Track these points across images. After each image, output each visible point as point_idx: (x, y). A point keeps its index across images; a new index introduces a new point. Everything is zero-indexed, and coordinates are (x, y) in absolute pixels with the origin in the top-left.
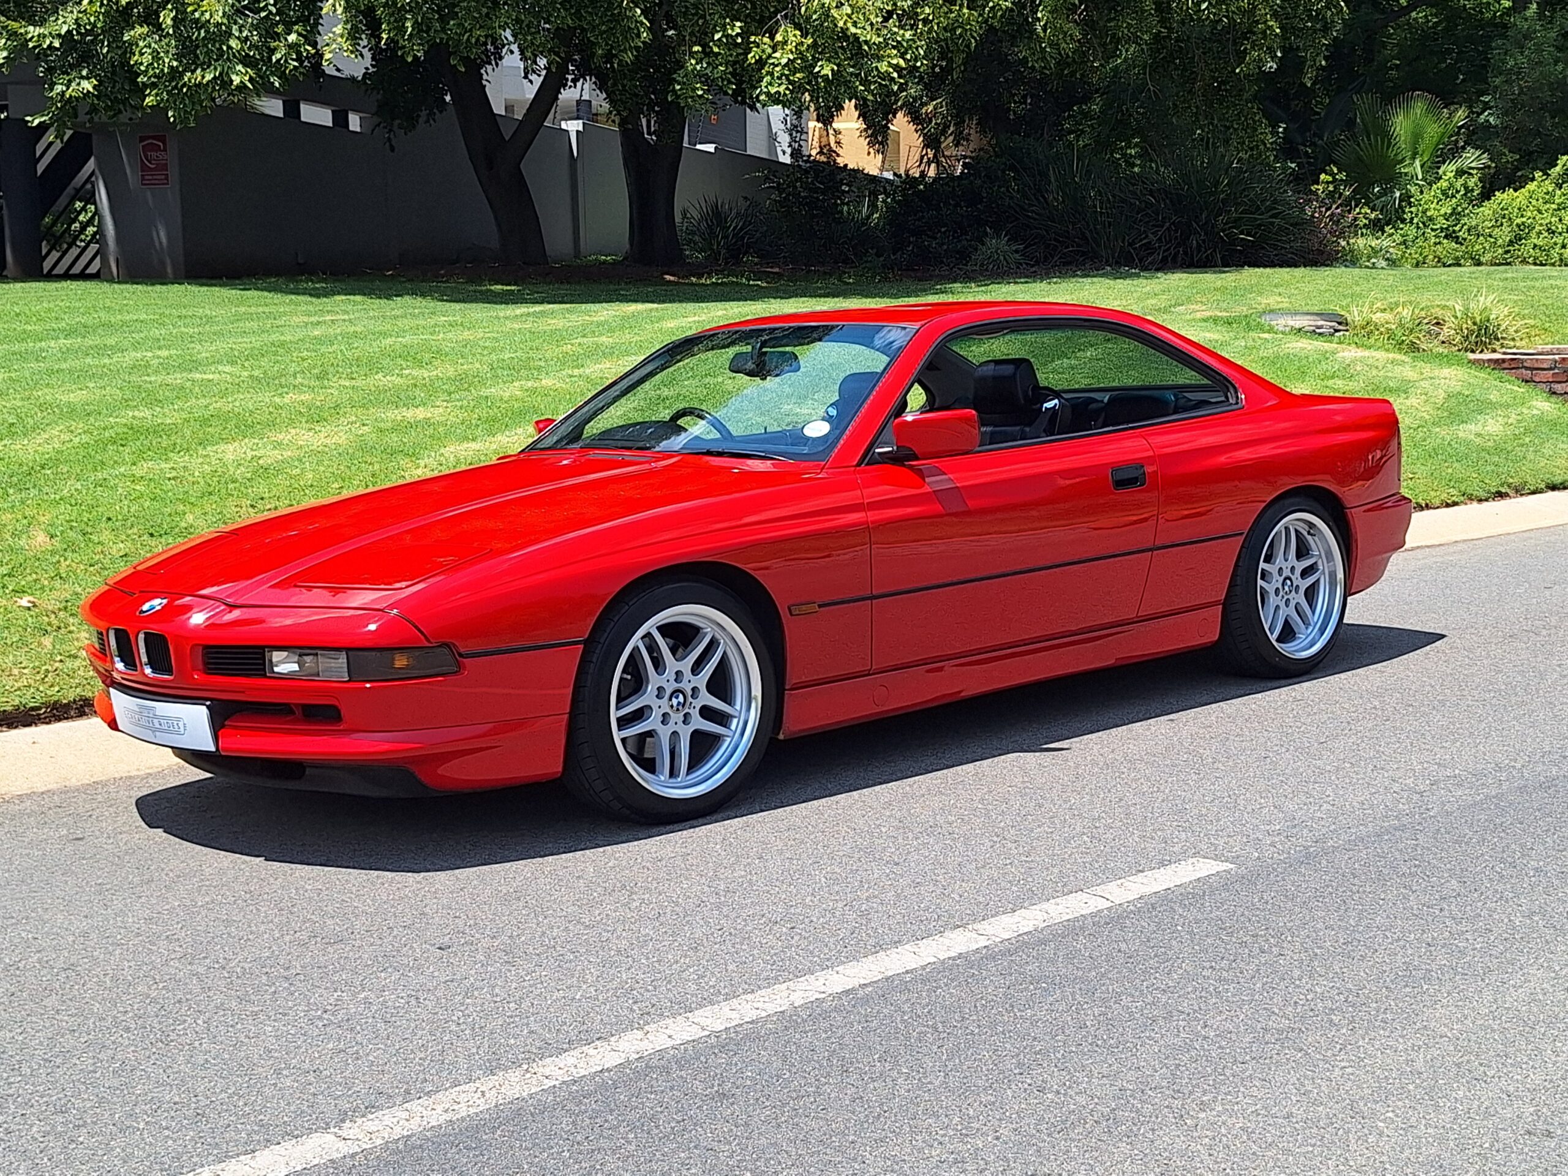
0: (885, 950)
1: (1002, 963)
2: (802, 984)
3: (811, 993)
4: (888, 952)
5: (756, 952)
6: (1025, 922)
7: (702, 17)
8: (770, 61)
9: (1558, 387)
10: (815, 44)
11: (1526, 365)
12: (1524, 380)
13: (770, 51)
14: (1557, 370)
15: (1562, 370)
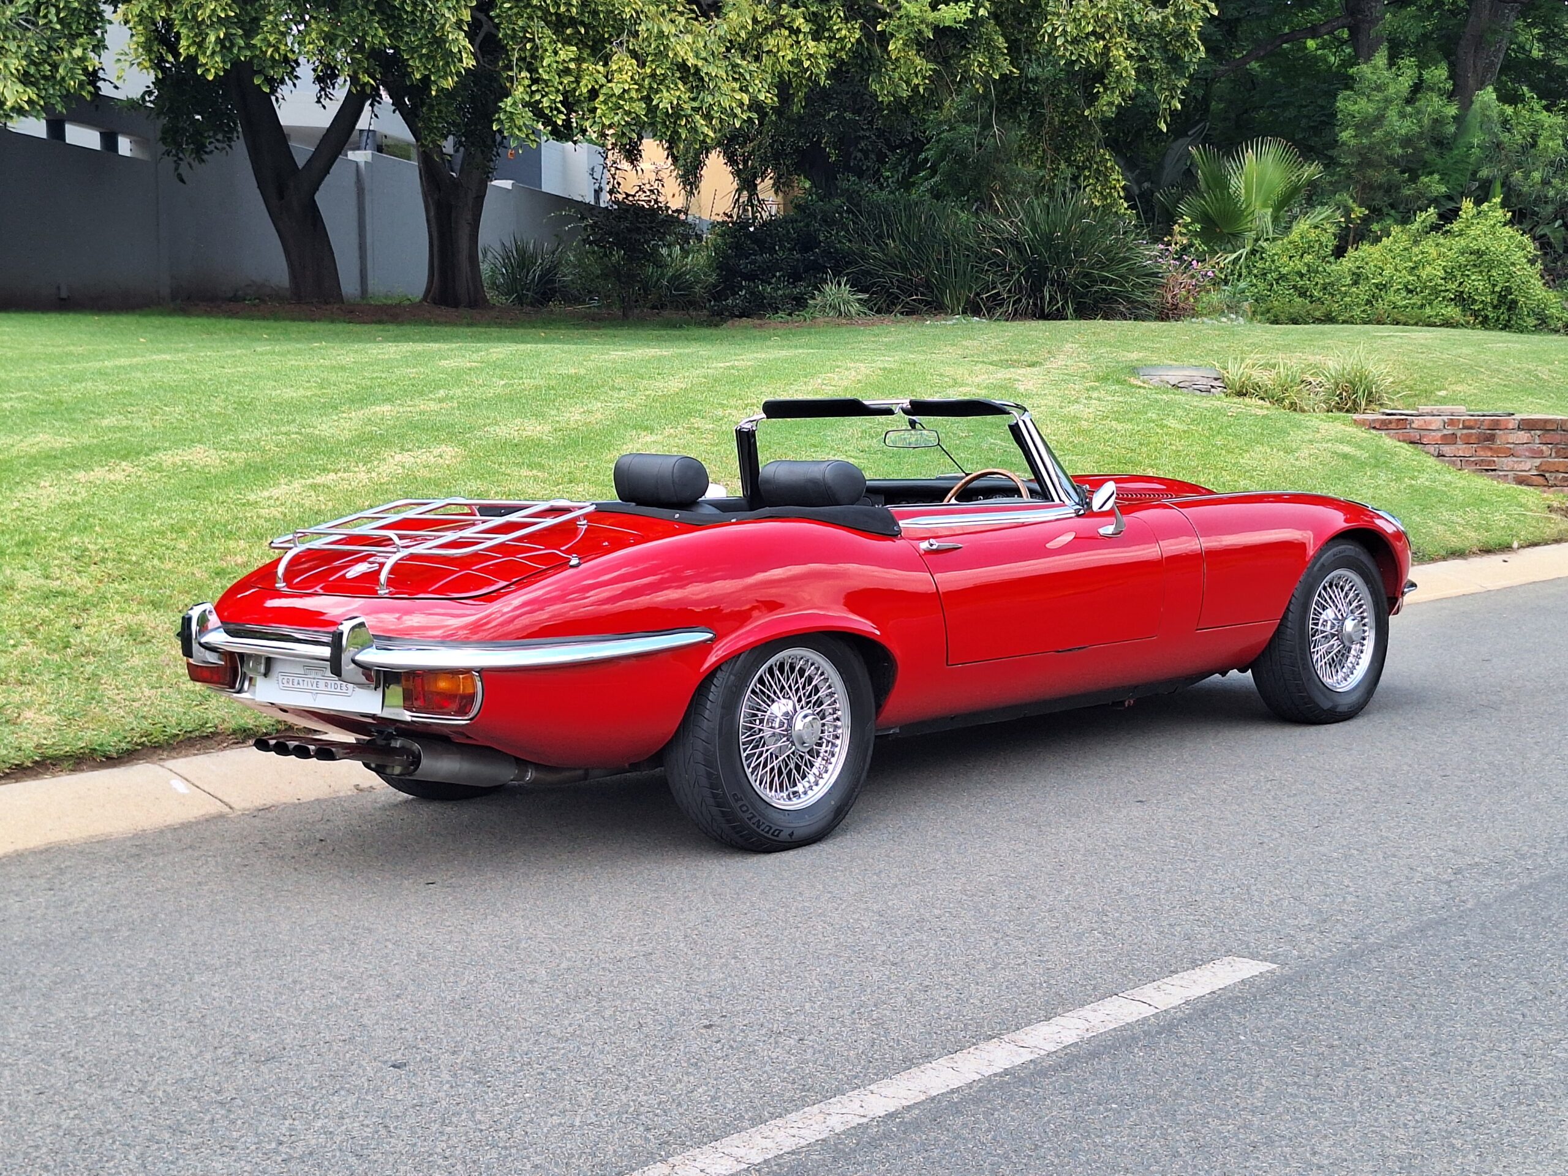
0: (918, 1065)
1: (1057, 1081)
2: (836, 1105)
3: (850, 1117)
4: (922, 1068)
5: (767, 1068)
6: (1065, 1033)
7: (530, 40)
8: (604, 90)
9: (1447, 449)
10: (653, 75)
11: (1414, 426)
12: (1411, 443)
13: (604, 81)
14: (1445, 432)
15: (1450, 432)
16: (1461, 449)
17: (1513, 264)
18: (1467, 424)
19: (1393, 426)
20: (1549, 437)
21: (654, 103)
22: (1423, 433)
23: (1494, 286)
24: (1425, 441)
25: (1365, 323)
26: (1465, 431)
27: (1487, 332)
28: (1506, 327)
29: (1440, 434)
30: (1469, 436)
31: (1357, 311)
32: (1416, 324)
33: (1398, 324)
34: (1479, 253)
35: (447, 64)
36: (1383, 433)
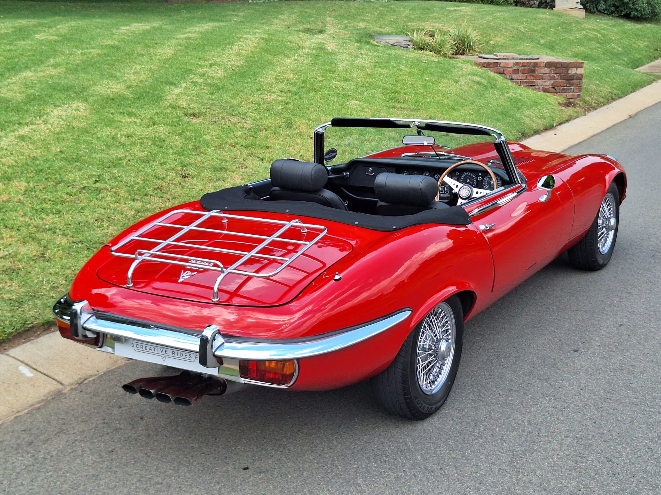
9: (514, 76)
11: (501, 65)
12: (500, 73)
14: (514, 68)
15: (516, 68)
16: (520, 76)
18: (524, 64)
19: (492, 66)
20: (558, 70)
22: (505, 69)
24: (505, 72)
26: (523, 68)
29: (512, 69)
30: (524, 70)
36: (488, 69)
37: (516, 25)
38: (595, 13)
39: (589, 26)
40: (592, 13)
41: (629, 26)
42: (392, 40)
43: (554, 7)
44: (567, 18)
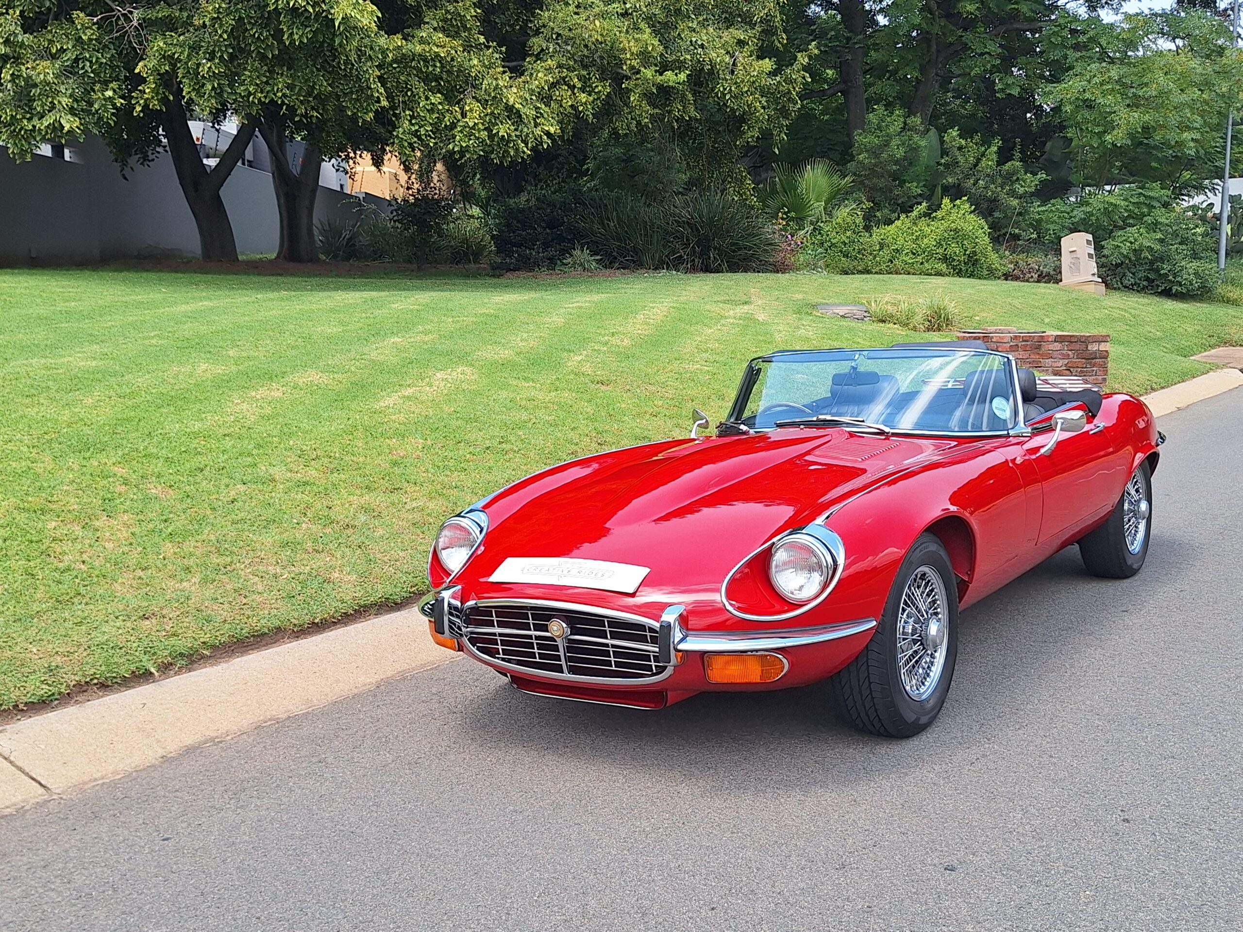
7: (410, 90)
8: (461, 124)
10: (492, 113)
13: (460, 117)
17: (977, 237)
21: (494, 132)
23: (966, 251)
25: (889, 273)
27: (961, 279)
28: (971, 276)
31: (883, 267)
32: (920, 274)
33: (909, 274)
34: (956, 230)
35: (368, 105)
37: (1009, 300)
38: (1119, 289)
39: (1112, 305)
40: (1115, 289)
41: (1170, 305)
42: (842, 311)
43: (1061, 281)
44: (1081, 294)
